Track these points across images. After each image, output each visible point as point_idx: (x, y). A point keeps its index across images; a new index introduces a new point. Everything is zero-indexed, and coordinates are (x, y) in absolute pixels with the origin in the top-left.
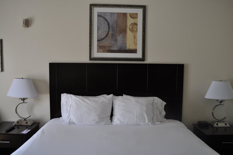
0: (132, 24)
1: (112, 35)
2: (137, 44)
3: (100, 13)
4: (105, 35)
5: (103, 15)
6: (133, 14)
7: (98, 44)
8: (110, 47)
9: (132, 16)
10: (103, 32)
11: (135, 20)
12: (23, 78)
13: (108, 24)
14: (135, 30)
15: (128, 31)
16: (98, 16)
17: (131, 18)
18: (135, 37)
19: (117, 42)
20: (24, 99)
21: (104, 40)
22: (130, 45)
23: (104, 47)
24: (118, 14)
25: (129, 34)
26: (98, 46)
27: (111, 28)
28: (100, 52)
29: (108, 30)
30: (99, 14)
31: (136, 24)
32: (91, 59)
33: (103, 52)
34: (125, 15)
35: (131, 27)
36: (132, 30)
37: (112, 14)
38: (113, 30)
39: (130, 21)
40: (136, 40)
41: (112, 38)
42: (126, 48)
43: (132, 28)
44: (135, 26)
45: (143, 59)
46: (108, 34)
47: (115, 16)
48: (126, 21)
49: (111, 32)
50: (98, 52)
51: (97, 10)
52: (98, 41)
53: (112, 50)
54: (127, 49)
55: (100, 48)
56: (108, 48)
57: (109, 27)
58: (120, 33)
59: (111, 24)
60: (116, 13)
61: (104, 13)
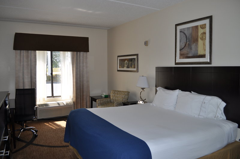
0: (202, 33)
1: (189, 45)
2: (205, 50)
3: (181, 29)
4: (184, 45)
5: (183, 31)
6: (203, 25)
7: (180, 53)
9: (202, 27)
10: (183, 43)
11: (204, 30)
12: (143, 76)
13: (186, 37)
14: (204, 38)
15: (199, 40)
16: (180, 32)
17: (201, 29)
18: (204, 44)
19: (191, 49)
20: (143, 89)
21: (184, 49)
22: (200, 52)
23: (183, 54)
24: (192, 27)
25: (200, 42)
26: (180, 54)
27: (188, 39)
29: (186, 41)
30: (181, 31)
31: (205, 33)
32: (176, 64)
33: (183, 58)
34: (197, 27)
35: (201, 37)
36: (202, 39)
37: (188, 28)
38: (189, 41)
39: (201, 31)
40: (205, 46)
41: (189, 47)
42: (197, 54)
43: (202, 37)
44: (204, 35)
45: (210, 63)
46: (186, 45)
47: (191, 29)
48: (198, 32)
49: (188, 43)
50: (180, 59)
51: (179, 28)
52: (180, 50)
53: (188, 56)
54: (198, 55)
55: (181, 56)
56: (186, 55)
57: (187, 39)
58: (194, 42)
59: (188, 37)
60: (191, 27)
61: (183, 29)
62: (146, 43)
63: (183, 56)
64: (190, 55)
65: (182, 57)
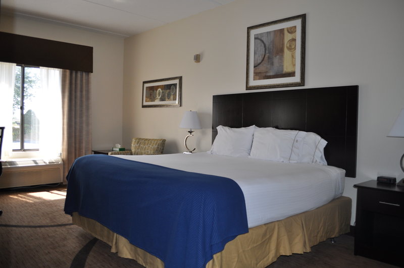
0: (289, 40)
1: (269, 58)
2: (295, 65)
3: (257, 34)
4: (261, 59)
5: (259, 37)
6: (291, 28)
7: (254, 71)
8: (266, 72)
9: (290, 31)
10: (259, 56)
11: (293, 34)
13: (265, 46)
14: (293, 47)
15: (286, 50)
16: (255, 38)
17: (288, 34)
18: (293, 57)
19: (273, 65)
20: (190, 132)
21: (260, 65)
22: (287, 69)
23: (260, 73)
24: (275, 31)
25: (287, 53)
26: (254, 73)
27: (267, 50)
28: (257, 80)
29: (264, 53)
31: (294, 40)
32: (247, 88)
33: (260, 79)
34: (282, 31)
35: (288, 45)
36: (290, 49)
37: (268, 33)
38: (269, 52)
39: (288, 37)
40: (294, 60)
41: (268, 62)
42: (282, 71)
43: (290, 46)
44: (294, 43)
45: (303, 82)
46: (264, 58)
47: (272, 35)
48: (283, 39)
49: (267, 55)
50: (254, 80)
51: (253, 33)
52: (254, 67)
53: (268, 76)
54: (284, 72)
55: (256, 75)
56: (264, 74)
57: (265, 50)
58: (277, 54)
59: (267, 46)
60: (272, 31)
61: (260, 34)
62: (197, 58)
63: (259, 75)
64: (271, 74)
65: (258, 77)
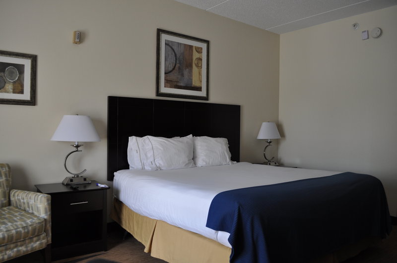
0: (197, 58)
1: (179, 68)
2: (201, 81)
3: (168, 41)
4: (172, 67)
5: (170, 44)
6: (199, 48)
7: (165, 78)
8: (177, 82)
9: (197, 50)
10: (170, 64)
11: (200, 54)
13: (176, 55)
14: (200, 65)
15: (194, 66)
16: (166, 44)
17: (196, 52)
18: (200, 74)
19: (183, 76)
21: (171, 73)
22: (195, 83)
23: (171, 81)
24: (185, 45)
25: (195, 69)
26: (165, 80)
27: (178, 60)
28: (168, 87)
29: (175, 62)
31: (200, 59)
32: (158, 93)
33: (171, 87)
34: (191, 47)
35: (196, 62)
36: (197, 66)
37: (179, 44)
38: (180, 63)
39: (196, 55)
40: (201, 76)
41: (179, 72)
42: (192, 84)
43: (197, 63)
44: (200, 62)
45: (207, 98)
46: (175, 67)
47: (182, 47)
48: (192, 55)
49: (178, 65)
50: (165, 87)
51: (164, 37)
52: (165, 73)
53: (178, 86)
54: (193, 86)
55: (167, 82)
56: (175, 83)
57: (176, 59)
58: (187, 67)
59: (178, 56)
60: (183, 44)
61: (171, 41)
62: (80, 37)
63: (170, 83)
64: (182, 84)
65: (169, 85)
